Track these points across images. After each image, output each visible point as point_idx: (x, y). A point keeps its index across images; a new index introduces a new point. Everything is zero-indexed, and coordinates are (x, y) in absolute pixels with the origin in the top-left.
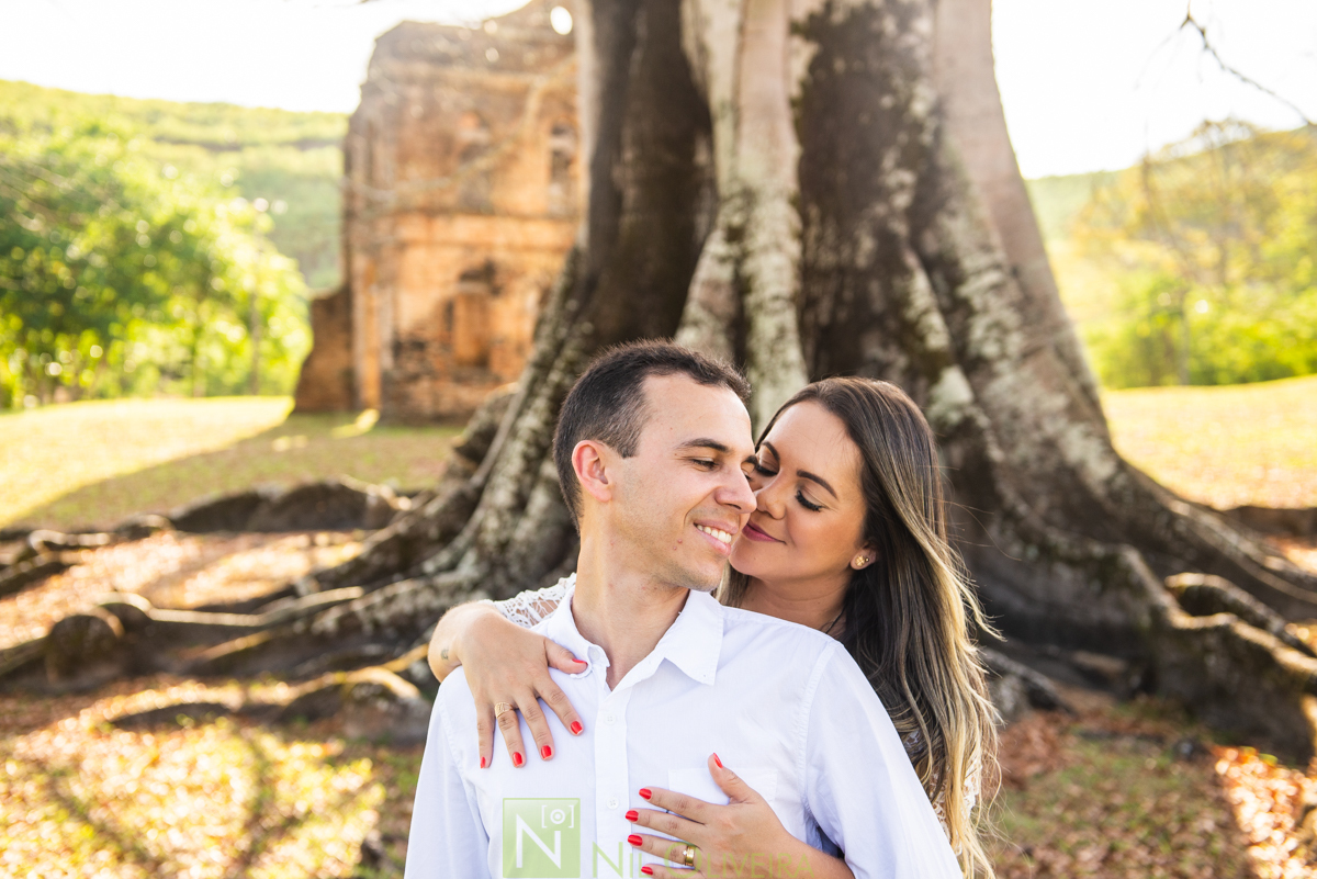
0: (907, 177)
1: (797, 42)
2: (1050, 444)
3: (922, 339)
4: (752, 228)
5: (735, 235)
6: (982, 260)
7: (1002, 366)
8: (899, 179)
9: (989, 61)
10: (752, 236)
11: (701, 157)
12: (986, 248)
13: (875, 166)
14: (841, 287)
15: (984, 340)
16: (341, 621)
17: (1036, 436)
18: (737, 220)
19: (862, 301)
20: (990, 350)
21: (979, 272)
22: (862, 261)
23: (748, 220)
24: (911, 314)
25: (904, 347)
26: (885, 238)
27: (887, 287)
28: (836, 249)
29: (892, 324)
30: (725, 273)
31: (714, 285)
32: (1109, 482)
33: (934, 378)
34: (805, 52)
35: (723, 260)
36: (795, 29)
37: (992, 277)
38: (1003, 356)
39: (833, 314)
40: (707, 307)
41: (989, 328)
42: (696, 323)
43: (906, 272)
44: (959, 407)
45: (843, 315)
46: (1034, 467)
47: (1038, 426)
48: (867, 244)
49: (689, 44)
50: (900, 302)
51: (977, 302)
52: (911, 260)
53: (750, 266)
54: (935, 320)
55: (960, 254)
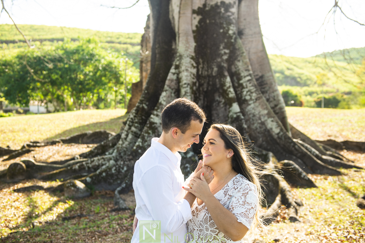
0: (227, 51)
1: (195, 15)
2: (263, 123)
3: (228, 95)
4: (181, 65)
5: (177, 67)
6: (246, 73)
7: (251, 102)
8: (225, 52)
9: (257, 19)
10: (181, 68)
11: (173, 47)
12: (247, 70)
13: (218, 48)
14: (209, 81)
15: (246, 95)
16: (79, 167)
17: (260, 121)
18: (177, 63)
19: (214, 84)
20: (248, 98)
21: (245, 77)
22: (214, 74)
23: (180, 63)
24: (225, 88)
25: (224, 97)
26: (220, 68)
27: (220, 81)
28: (208, 71)
29: (221, 91)
30: (175, 77)
31: (172, 80)
32: (278, 134)
33: (231, 106)
34: (198, 18)
35: (174, 74)
36: (194, 12)
37: (249, 78)
38: (251, 99)
39: (207, 88)
40: (169, 86)
41: (247, 92)
42: (166, 91)
43: (225, 77)
44: (236, 113)
45: (210, 88)
46: (258, 130)
47: (260, 119)
48: (215, 69)
49: (171, 17)
50: (223, 85)
51: (244, 84)
52: (226, 73)
53: (180, 75)
54: (232, 90)
55: (240, 72)
